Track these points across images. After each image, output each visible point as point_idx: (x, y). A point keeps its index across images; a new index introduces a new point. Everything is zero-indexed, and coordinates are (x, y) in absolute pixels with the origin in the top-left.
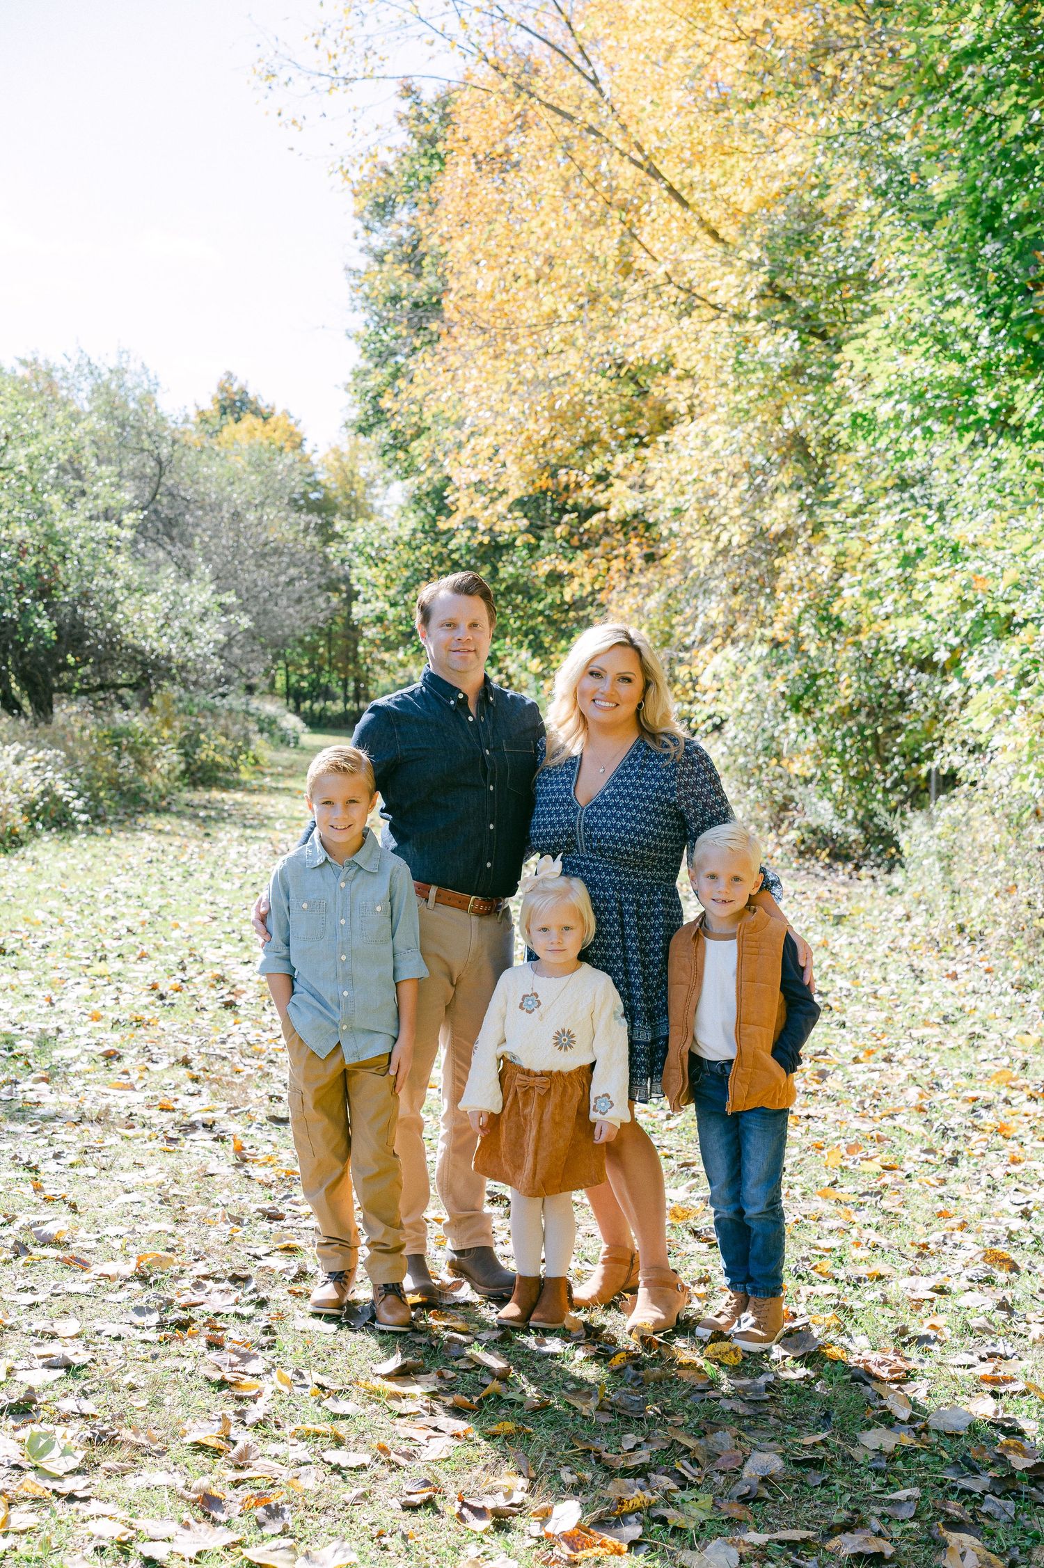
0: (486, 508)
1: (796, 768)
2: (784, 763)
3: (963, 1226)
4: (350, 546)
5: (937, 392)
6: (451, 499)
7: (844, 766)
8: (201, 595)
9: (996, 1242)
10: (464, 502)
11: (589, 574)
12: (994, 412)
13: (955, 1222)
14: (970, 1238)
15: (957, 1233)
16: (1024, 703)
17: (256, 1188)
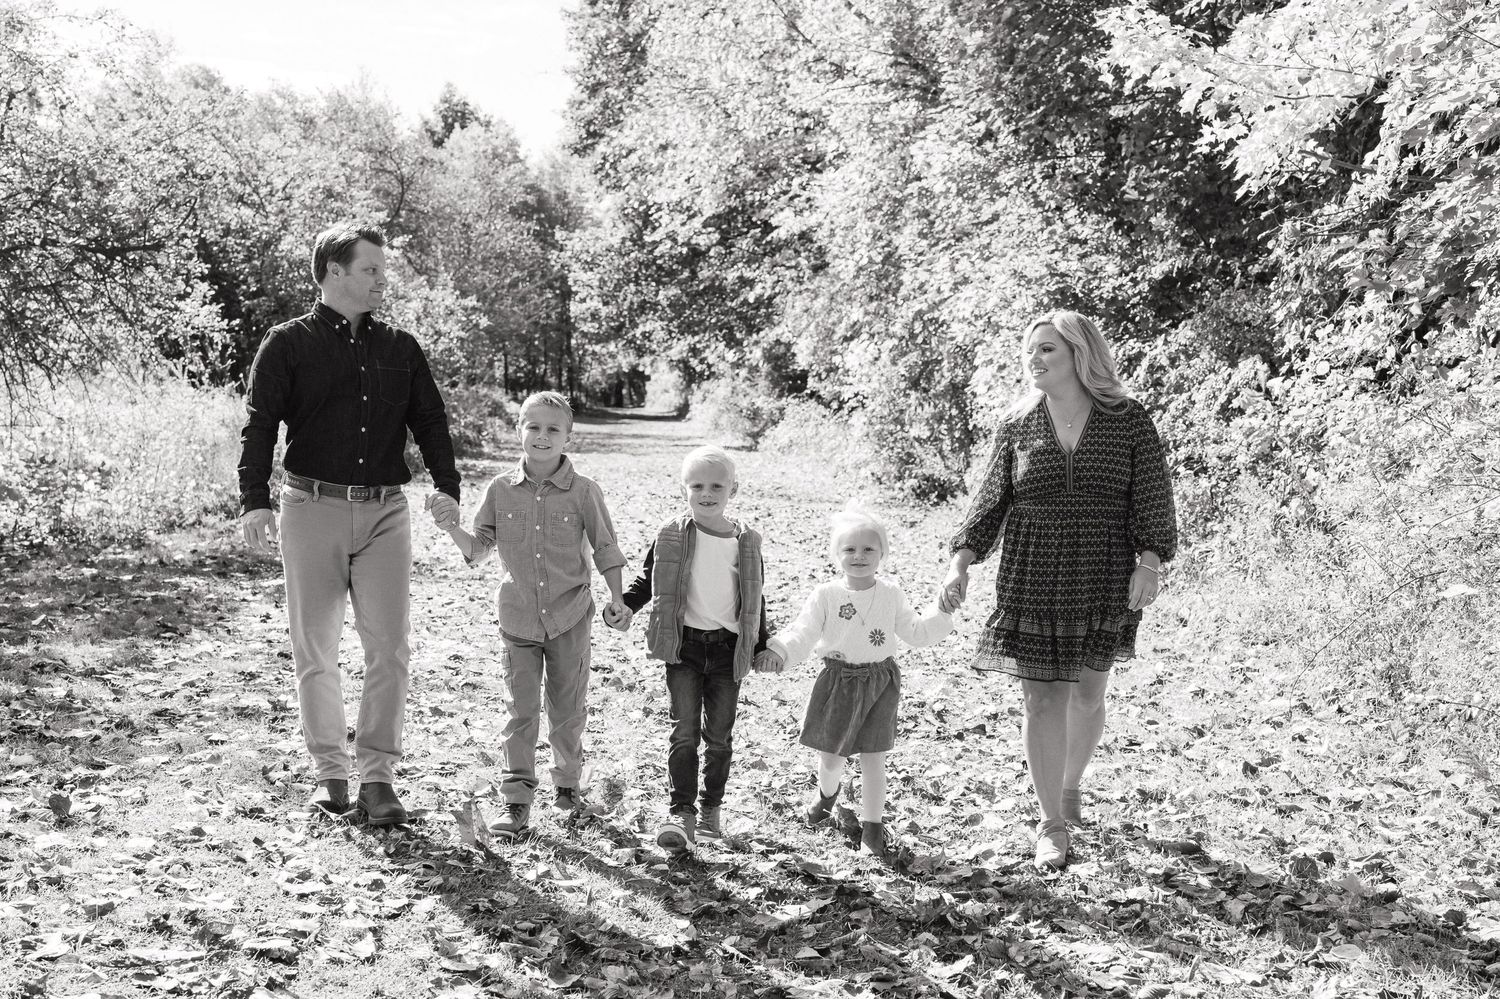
0: (683, 224)
1: (914, 432)
2: (907, 428)
4: (569, 253)
6: (655, 216)
7: (951, 430)
10: (665, 220)
11: (770, 280)
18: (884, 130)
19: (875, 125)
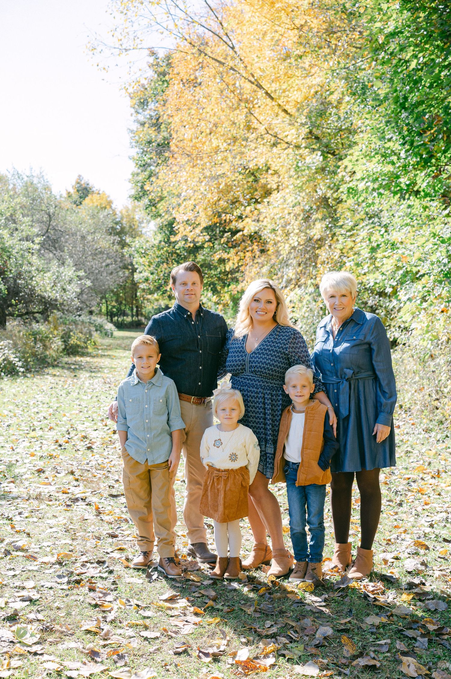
0: (191, 231)
3: (405, 531)
4: (133, 249)
5: (383, 178)
6: (176, 228)
8: (69, 272)
9: (419, 538)
10: (182, 229)
11: (236, 259)
12: (408, 186)
13: (402, 530)
14: (408, 536)
15: (403, 535)
16: (424, 309)
17: (105, 524)
18: (304, 170)
19: (299, 167)
